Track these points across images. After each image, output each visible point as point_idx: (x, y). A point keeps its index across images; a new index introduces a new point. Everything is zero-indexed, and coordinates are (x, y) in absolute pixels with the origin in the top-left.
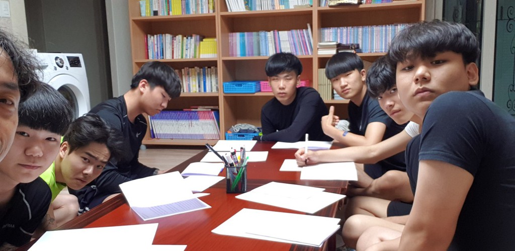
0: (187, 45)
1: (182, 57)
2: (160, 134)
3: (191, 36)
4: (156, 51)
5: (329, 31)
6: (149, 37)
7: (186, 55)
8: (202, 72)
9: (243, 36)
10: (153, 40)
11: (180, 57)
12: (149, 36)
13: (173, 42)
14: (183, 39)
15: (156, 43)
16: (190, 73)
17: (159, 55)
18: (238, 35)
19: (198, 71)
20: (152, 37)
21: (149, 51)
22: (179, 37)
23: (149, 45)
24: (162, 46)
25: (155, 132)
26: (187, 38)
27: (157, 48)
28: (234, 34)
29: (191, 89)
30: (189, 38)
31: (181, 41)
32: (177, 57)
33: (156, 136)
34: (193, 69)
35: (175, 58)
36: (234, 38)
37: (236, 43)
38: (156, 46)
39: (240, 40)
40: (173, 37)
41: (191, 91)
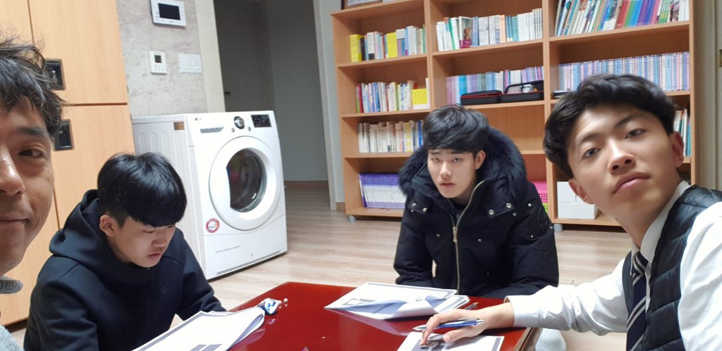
0: (402, 94)
1: (398, 109)
2: (372, 203)
3: (406, 83)
4: (371, 102)
5: (569, 68)
6: (363, 86)
7: (403, 107)
8: (417, 127)
9: (465, 79)
10: (367, 89)
11: (395, 109)
12: (363, 84)
13: (386, 91)
14: (397, 88)
15: (370, 92)
16: (404, 128)
17: (375, 107)
18: (457, 78)
19: (413, 125)
20: (366, 86)
21: (364, 102)
22: (393, 85)
23: (363, 95)
24: (378, 96)
25: (367, 201)
26: (402, 86)
27: (373, 98)
28: (452, 78)
29: (405, 147)
30: (404, 85)
31: (394, 89)
32: (393, 110)
33: (368, 204)
34: (407, 123)
35: (390, 110)
36: (453, 83)
37: (455, 89)
38: (371, 97)
39: (460, 85)
40: (386, 85)
41: (406, 151)
